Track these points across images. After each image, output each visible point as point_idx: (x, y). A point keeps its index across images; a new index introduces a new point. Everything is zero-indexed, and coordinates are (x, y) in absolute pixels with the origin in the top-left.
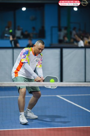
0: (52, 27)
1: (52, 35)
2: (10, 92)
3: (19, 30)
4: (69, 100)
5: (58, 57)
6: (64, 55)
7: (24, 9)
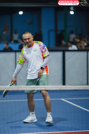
0: (49, 31)
1: (49, 38)
2: (15, 96)
3: (16, 33)
4: (75, 104)
5: (61, 60)
6: (66, 58)
7: (21, 13)
